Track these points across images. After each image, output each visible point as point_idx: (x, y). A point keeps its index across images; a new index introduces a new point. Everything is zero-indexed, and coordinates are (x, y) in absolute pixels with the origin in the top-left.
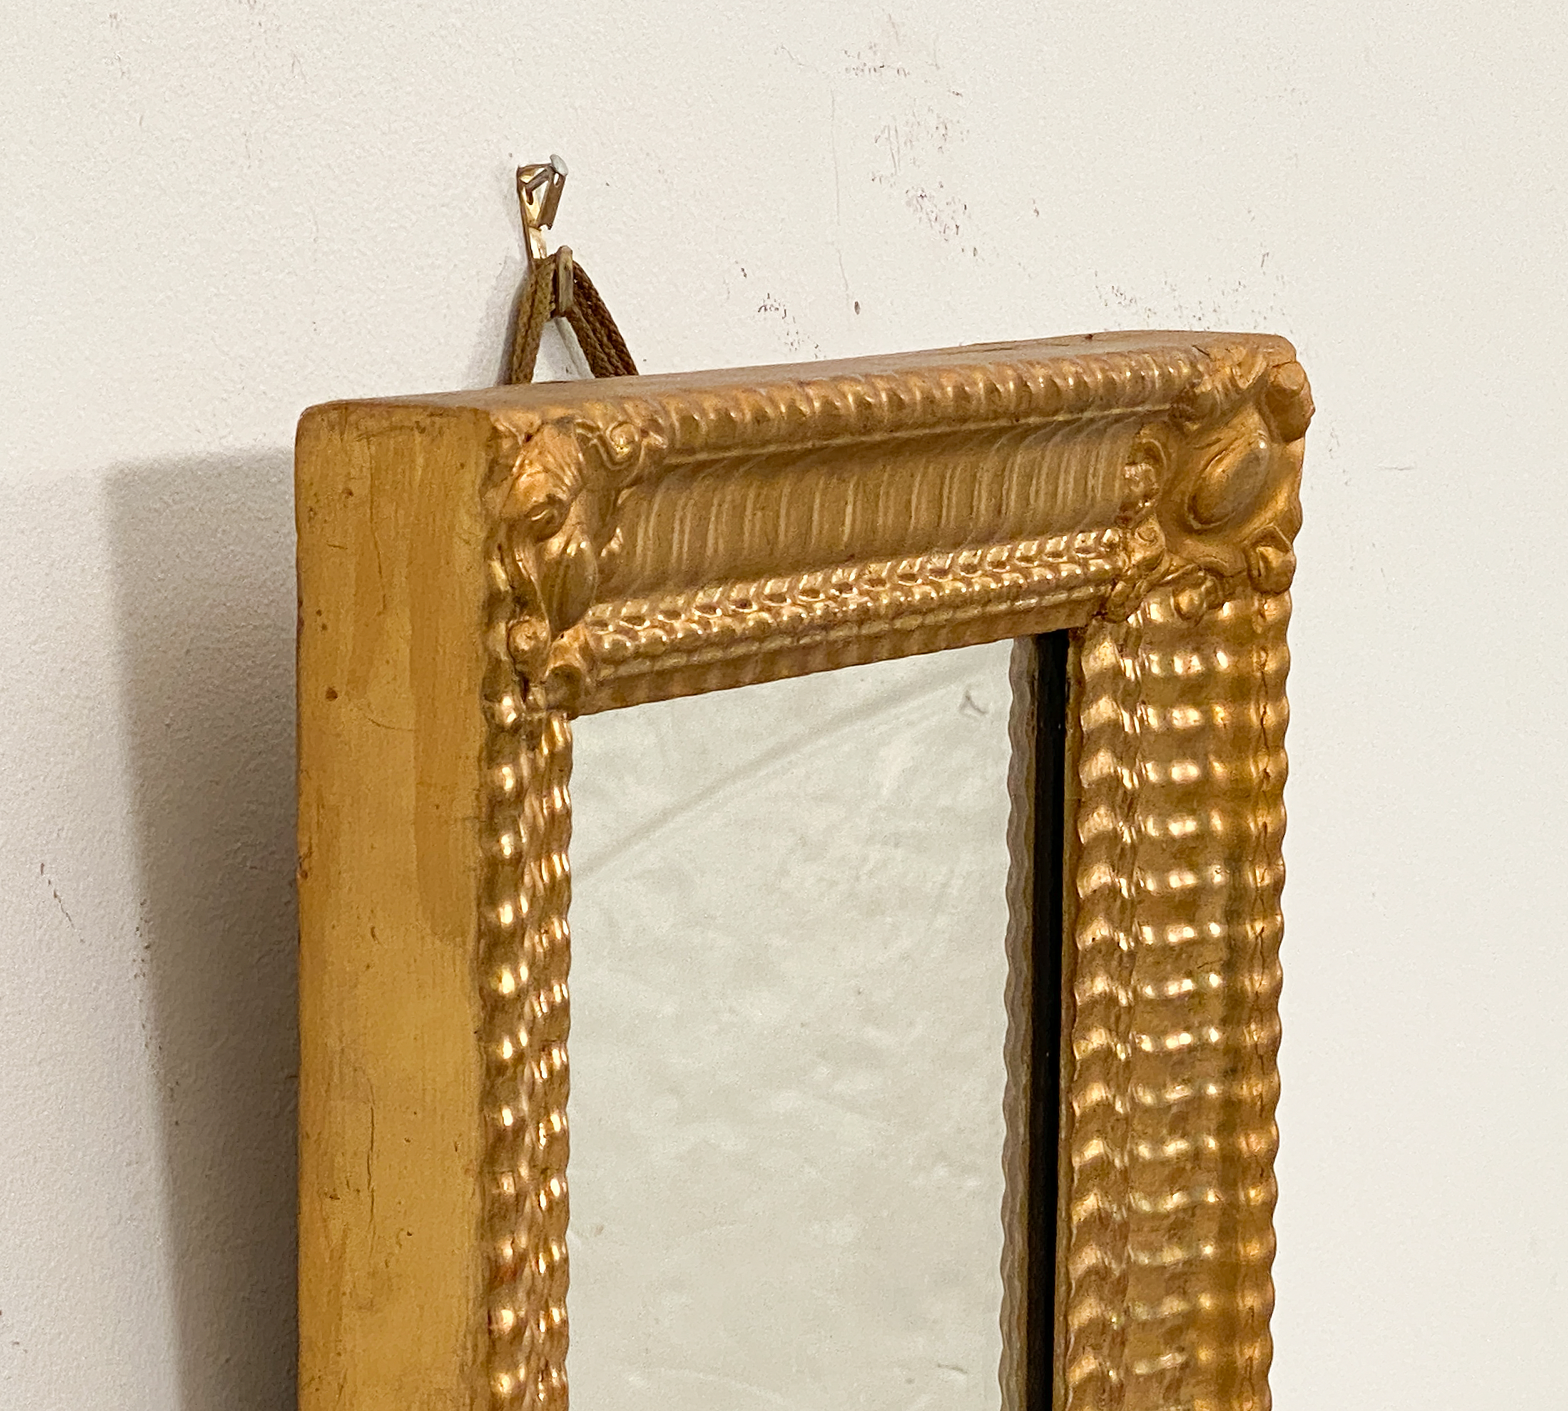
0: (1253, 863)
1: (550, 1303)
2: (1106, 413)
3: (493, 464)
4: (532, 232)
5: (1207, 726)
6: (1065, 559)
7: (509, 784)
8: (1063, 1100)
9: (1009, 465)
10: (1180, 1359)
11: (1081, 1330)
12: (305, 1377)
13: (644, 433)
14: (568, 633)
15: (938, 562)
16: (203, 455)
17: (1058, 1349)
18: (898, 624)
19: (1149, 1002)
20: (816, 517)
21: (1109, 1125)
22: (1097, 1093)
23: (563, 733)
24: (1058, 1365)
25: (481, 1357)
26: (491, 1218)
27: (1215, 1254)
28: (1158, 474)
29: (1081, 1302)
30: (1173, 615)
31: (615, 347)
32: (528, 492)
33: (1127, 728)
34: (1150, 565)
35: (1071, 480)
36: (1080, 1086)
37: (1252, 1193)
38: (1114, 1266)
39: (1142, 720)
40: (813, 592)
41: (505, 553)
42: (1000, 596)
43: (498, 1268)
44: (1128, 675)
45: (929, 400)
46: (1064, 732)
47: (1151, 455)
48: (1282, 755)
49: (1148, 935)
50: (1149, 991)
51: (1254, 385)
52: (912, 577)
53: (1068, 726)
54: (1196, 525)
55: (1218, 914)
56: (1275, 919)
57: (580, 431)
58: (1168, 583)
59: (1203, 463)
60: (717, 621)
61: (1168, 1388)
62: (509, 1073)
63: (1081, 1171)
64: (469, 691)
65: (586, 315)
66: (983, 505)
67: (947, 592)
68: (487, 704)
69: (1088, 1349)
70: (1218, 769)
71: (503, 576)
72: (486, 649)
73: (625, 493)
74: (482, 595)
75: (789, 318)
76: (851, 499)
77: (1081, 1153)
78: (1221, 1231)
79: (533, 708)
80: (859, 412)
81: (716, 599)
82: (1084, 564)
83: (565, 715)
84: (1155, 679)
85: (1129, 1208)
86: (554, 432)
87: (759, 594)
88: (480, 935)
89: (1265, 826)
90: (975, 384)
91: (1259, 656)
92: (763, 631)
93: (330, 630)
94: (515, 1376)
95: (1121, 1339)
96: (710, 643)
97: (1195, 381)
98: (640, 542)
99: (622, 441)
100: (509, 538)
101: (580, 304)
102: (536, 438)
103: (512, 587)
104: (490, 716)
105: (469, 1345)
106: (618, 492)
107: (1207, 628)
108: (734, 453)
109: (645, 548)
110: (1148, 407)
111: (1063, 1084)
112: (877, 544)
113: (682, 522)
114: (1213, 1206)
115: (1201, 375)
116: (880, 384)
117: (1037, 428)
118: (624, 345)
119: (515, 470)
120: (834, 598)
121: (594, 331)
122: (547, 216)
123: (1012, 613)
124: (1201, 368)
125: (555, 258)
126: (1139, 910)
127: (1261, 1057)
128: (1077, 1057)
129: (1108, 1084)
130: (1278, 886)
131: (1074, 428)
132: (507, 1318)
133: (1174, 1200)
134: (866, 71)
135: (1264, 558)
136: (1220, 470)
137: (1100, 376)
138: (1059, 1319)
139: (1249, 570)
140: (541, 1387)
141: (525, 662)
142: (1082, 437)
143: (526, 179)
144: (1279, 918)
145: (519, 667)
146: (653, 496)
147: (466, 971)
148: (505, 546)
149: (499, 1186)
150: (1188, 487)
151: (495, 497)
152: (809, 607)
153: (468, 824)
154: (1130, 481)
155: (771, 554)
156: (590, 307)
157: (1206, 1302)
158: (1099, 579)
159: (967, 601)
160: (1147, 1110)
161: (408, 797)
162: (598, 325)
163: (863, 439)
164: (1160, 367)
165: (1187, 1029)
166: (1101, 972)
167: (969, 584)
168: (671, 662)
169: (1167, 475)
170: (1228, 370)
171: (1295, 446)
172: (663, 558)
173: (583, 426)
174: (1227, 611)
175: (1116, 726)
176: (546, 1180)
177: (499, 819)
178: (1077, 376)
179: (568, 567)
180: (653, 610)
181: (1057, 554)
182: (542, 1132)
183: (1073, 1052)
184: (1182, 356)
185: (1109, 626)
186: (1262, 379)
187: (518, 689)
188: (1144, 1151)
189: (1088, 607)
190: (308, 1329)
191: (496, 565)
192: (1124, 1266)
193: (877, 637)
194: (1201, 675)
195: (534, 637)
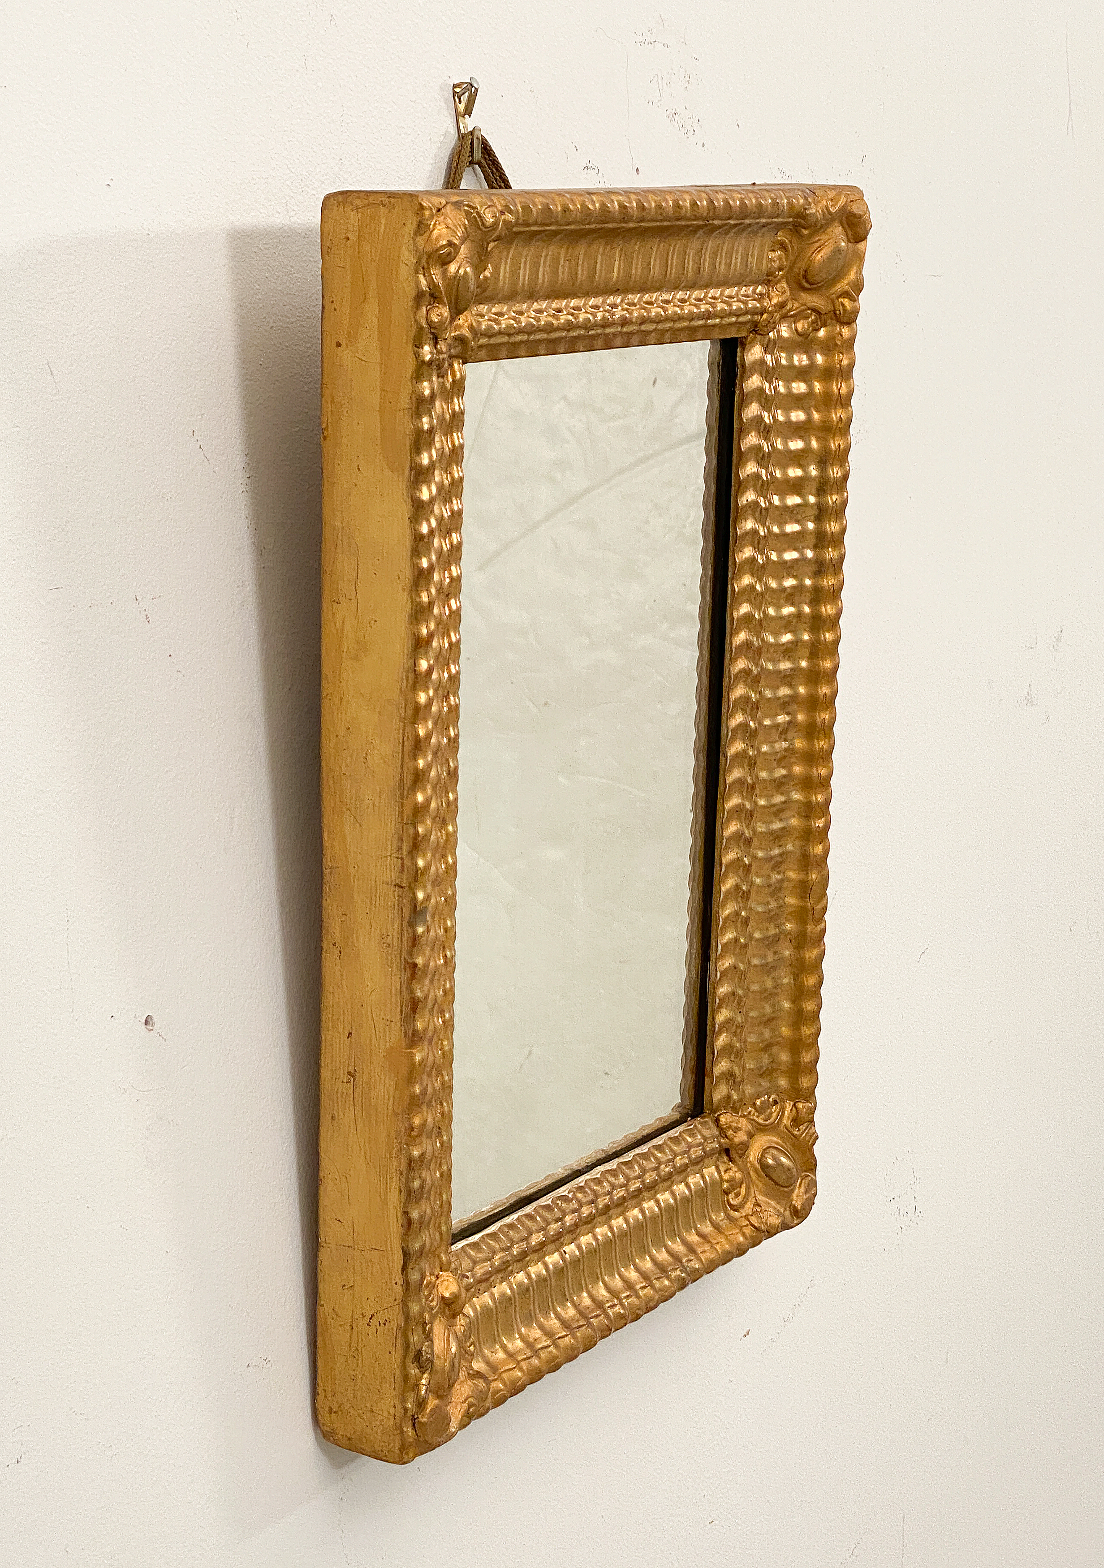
0: (832, 465)
1: (450, 661)
2: (758, 220)
3: (420, 224)
4: (460, 119)
5: (810, 393)
6: (735, 299)
7: (427, 392)
8: (729, 583)
9: (705, 247)
10: (787, 718)
11: (736, 700)
12: (324, 694)
13: (502, 213)
14: (462, 317)
15: (666, 296)
16: (280, 226)
17: (724, 710)
18: (643, 327)
19: (776, 535)
20: (598, 266)
21: (753, 597)
22: (747, 580)
23: (460, 371)
24: (724, 718)
25: (411, 682)
26: (416, 613)
27: (807, 666)
28: (787, 256)
29: (736, 687)
30: (794, 333)
31: (503, 182)
32: (437, 239)
33: (767, 391)
34: (782, 305)
35: (740, 258)
36: (738, 576)
37: (827, 635)
38: (754, 668)
39: (775, 389)
40: (597, 307)
41: (426, 271)
42: (700, 317)
43: (419, 638)
44: (768, 363)
45: (659, 207)
46: (734, 392)
47: (783, 246)
48: (850, 409)
49: (776, 500)
50: (776, 529)
51: (839, 210)
52: (651, 303)
53: (736, 389)
54: (806, 285)
55: (814, 491)
56: (843, 495)
57: (466, 208)
58: (791, 316)
59: (811, 252)
60: (544, 319)
61: (781, 733)
62: (426, 540)
63: (738, 620)
64: (406, 343)
65: (488, 165)
66: (690, 266)
67: (670, 312)
68: (416, 349)
69: (739, 710)
70: (816, 416)
71: (425, 282)
72: (416, 321)
73: (492, 245)
74: (414, 293)
75: (600, 174)
76: (617, 258)
77: (738, 610)
78: (811, 653)
79: (440, 352)
80: (620, 212)
81: (544, 307)
82: (745, 303)
83: (461, 361)
84: (783, 366)
85: (763, 640)
86: (453, 208)
87: (567, 306)
88: (411, 469)
89: (839, 445)
90: (685, 200)
91: (839, 356)
92: (569, 326)
93: (338, 310)
94: (428, 694)
95: (756, 707)
96: (539, 330)
97: (807, 207)
98: (502, 274)
99: (489, 216)
100: (428, 263)
101: (485, 159)
102: (443, 211)
103: (430, 288)
104: (417, 355)
105: (404, 677)
106: (488, 244)
107: (812, 341)
108: (553, 228)
109: (504, 277)
110: (781, 220)
111: (730, 575)
112: (631, 284)
113: (525, 263)
114: (806, 642)
115: (810, 204)
116: (633, 197)
117: (720, 227)
118: (508, 182)
119: (431, 226)
120: (608, 311)
121: (492, 173)
122: (468, 111)
123: (706, 326)
124: (810, 200)
125: (472, 133)
126: (772, 487)
127: (834, 565)
128: (737, 561)
129: (752, 575)
130: (846, 477)
131: (741, 229)
132: (424, 665)
133: (787, 638)
134: (646, 43)
135: (843, 305)
136: (819, 256)
137: (754, 201)
138: (724, 694)
139: (835, 310)
140: (445, 704)
141: (435, 328)
142: (745, 234)
143: (458, 90)
144: (846, 494)
145: (433, 330)
146: (510, 248)
147: (404, 487)
148: (425, 267)
149: (420, 597)
150: (802, 265)
151: (421, 240)
152: (594, 315)
153: (406, 411)
154: (772, 260)
155: (573, 284)
156: (490, 160)
157: (802, 690)
158: (754, 312)
159: (681, 318)
160: (773, 591)
161: (375, 399)
162: (494, 170)
163: (624, 225)
164: (787, 198)
165: (795, 549)
166: (750, 517)
167: (682, 309)
168: (519, 338)
169: (791, 257)
170: (825, 202)
171: (861, 246)
172: (514, 283)
173: (468, 206)
174: (822, 333)
175: (761, 390)
176: (449, 600)
177: (421, 409)
178: (741, 200)
179: (459, 280)
180: (509, 310)
181: (730, 297)
182: (447, 575)
183: (735, 559)
184: (800, 193)
185: (759, 337)
186: (843, 209)
187: (431, 342)
188: (771, 611)
189: (748, 326)
190: (326, 670)
191: (421, 277)
192: (759, 669)
193: (631, 333)
194: (806, 366)
195: (441, 315)
